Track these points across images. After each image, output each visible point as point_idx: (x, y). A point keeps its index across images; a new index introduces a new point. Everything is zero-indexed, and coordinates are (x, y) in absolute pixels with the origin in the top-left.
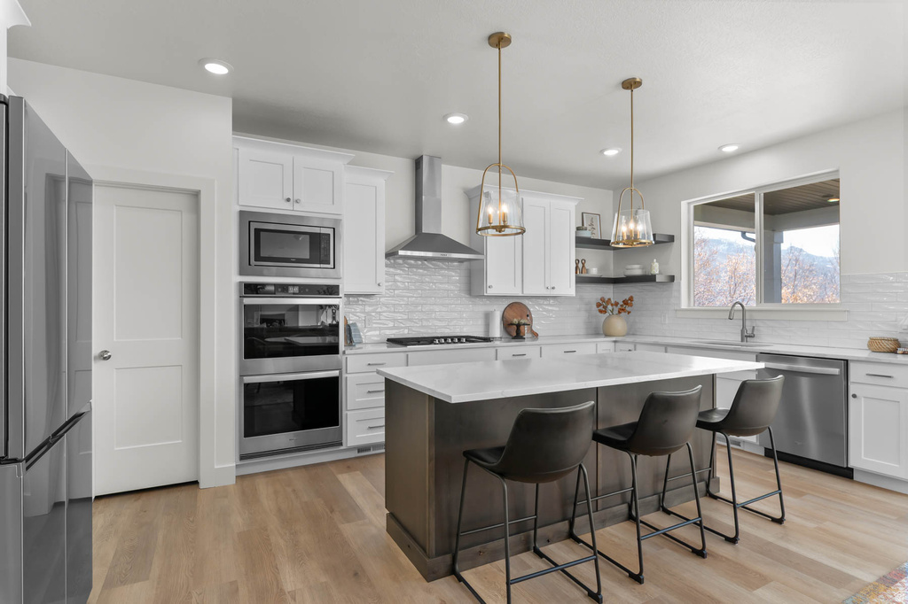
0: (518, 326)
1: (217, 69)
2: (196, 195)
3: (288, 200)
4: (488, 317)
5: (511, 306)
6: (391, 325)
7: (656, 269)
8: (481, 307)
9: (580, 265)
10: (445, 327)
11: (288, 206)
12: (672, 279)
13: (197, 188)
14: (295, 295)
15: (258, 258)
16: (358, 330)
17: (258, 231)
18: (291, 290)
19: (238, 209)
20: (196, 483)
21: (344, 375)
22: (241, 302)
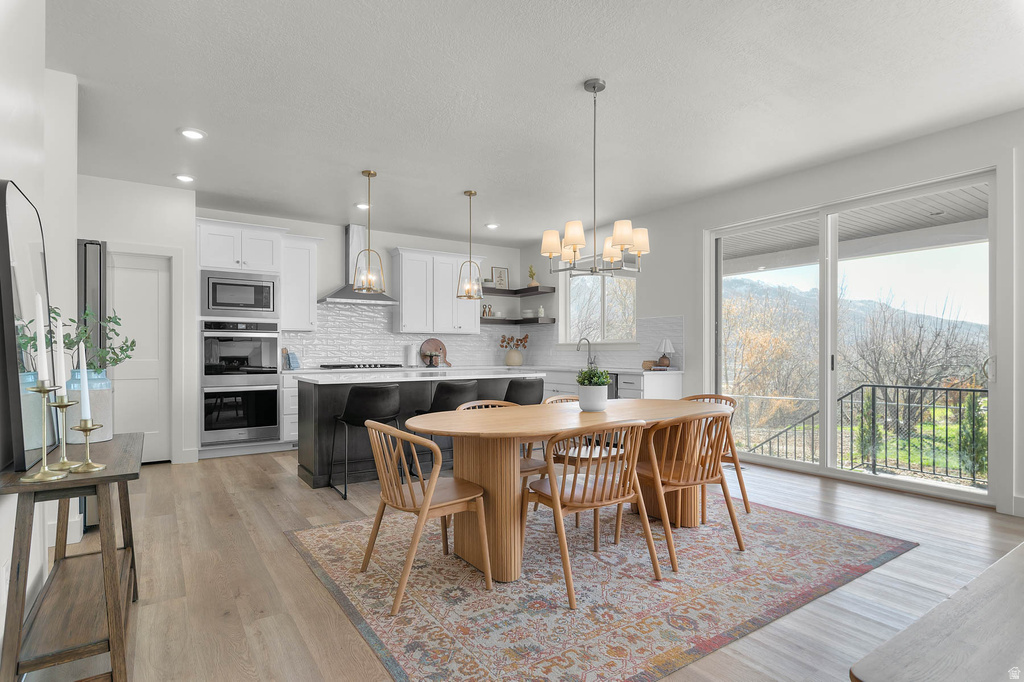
0: (431, 357)
1: (185, 179)
2: (170, 259)
3: (238, 262)
4: (407, 349)
5: (427, 341)
6: (323, 354)
7: (542, 313)
8: (402, 342)
9: (487, 310)
10: (370, 357)
11: (237, 266)
12: (554, 321)
13: (170, 255)
14: (242, 330)
15: (215, 303)
16: (295, 358)
17: (214, 285)
18: (244, 326)
19: (200, 268)
20: (169, 462)
21: (281, 389)
22: (202, 335)
